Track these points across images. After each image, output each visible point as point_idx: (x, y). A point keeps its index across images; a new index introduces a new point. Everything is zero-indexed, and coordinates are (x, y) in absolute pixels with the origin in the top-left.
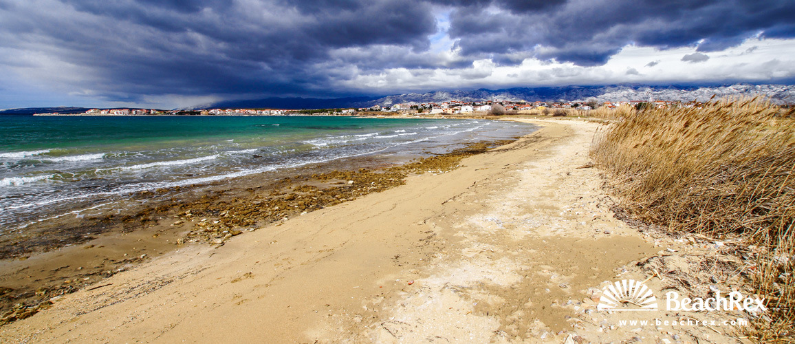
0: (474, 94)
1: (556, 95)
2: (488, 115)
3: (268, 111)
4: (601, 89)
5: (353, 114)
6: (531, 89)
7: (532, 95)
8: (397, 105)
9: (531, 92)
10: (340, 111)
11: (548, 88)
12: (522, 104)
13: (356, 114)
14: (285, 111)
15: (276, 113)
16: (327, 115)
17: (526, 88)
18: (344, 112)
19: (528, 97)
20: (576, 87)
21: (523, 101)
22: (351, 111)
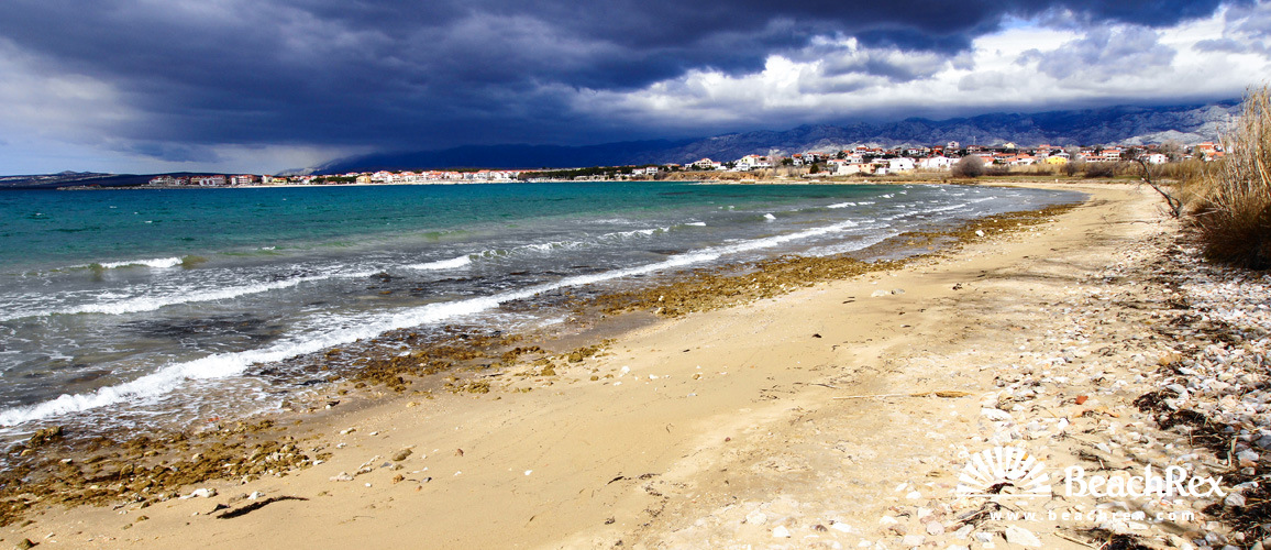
0: (894, 130)
1: (1083, 127)
2: (955, 176)
3: (483, 173)
4: (1196, 112)
5: (656, 177)
6: (1025, 116)
7: (1026, 129)
8: (748, 157)
9: (1024, 123)
10: (629, 171)
11: (1065, 113)
12: (1009, 151)
13: (665, 176)
14: (518, 173)
15: (501, 177)
16: (603, 180)
17: (1014, 115)
18: (638, 172)
19: (1016, 135)
20: (1133, 109)
21: (1010, 146)
22: (652, 170)
